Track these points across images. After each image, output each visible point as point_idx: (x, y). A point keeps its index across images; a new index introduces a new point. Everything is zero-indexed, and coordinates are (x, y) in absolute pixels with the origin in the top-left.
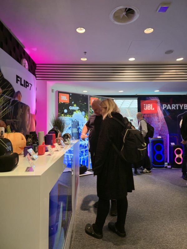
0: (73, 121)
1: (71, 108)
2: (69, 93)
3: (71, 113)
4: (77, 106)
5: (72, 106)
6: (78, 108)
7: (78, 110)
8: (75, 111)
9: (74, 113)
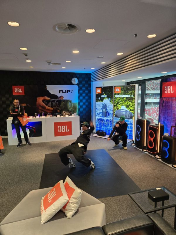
0: (103, 105)
1: (102, 96)
2: (101, 87)
3: (102, 99)
4: (106, 95)
5: (103, 95)
6: (106, 96)
7: (106, 97)
8: (104, 98)
9: (104, 99)
